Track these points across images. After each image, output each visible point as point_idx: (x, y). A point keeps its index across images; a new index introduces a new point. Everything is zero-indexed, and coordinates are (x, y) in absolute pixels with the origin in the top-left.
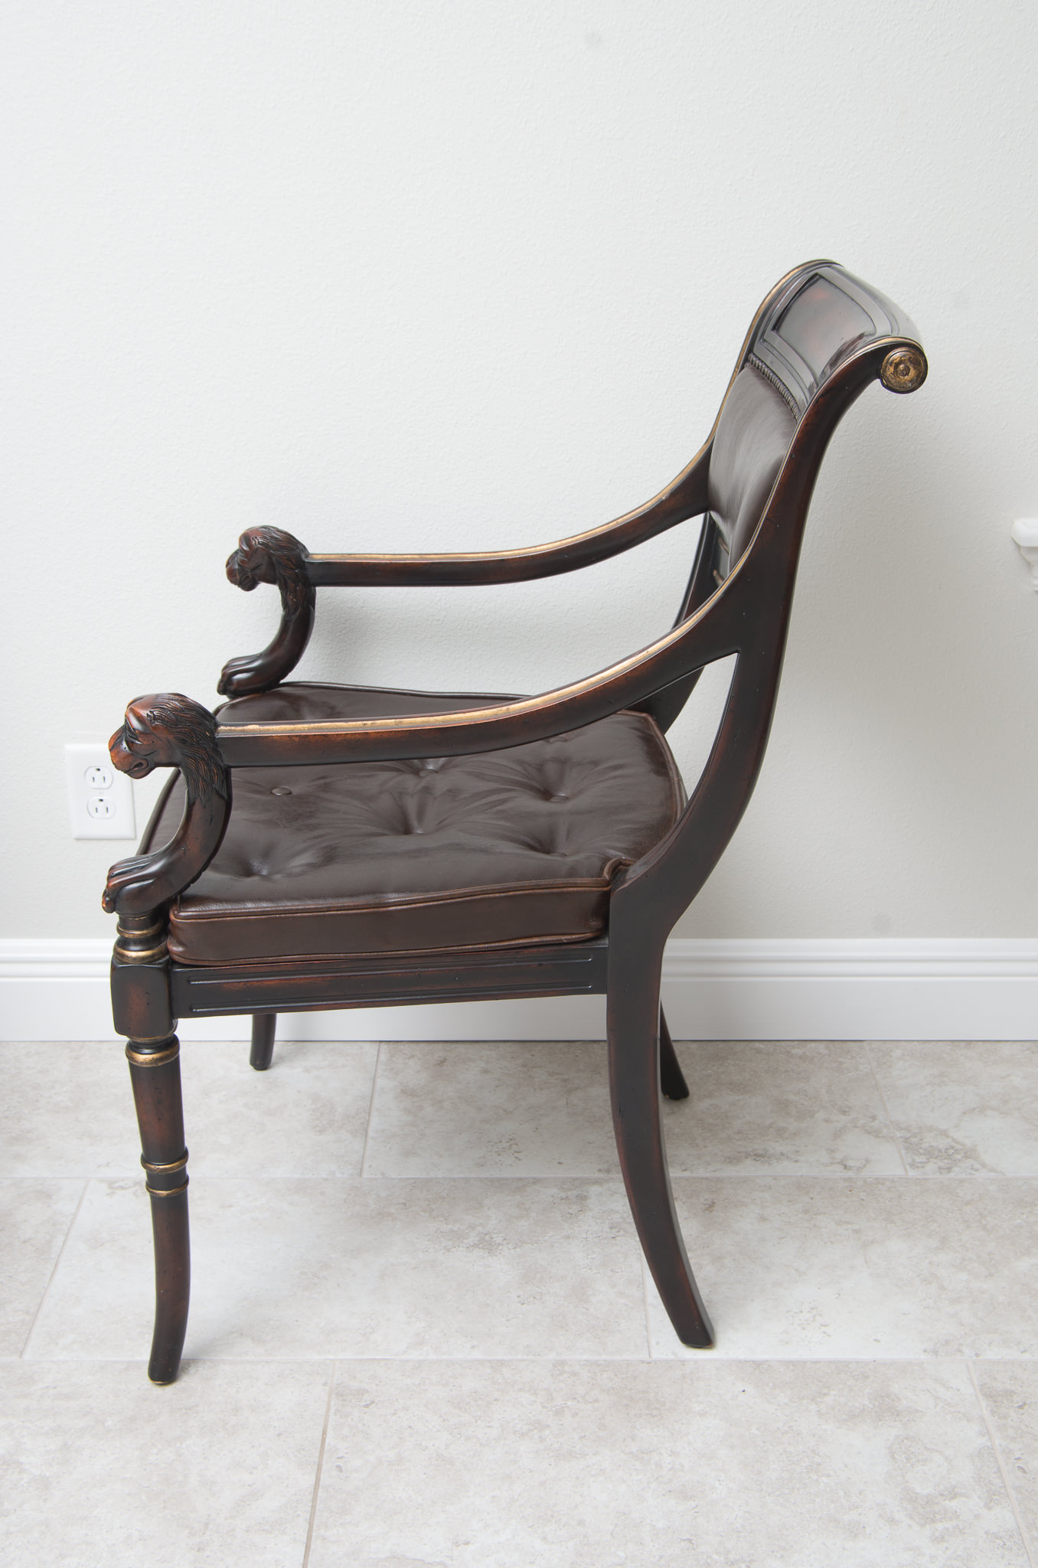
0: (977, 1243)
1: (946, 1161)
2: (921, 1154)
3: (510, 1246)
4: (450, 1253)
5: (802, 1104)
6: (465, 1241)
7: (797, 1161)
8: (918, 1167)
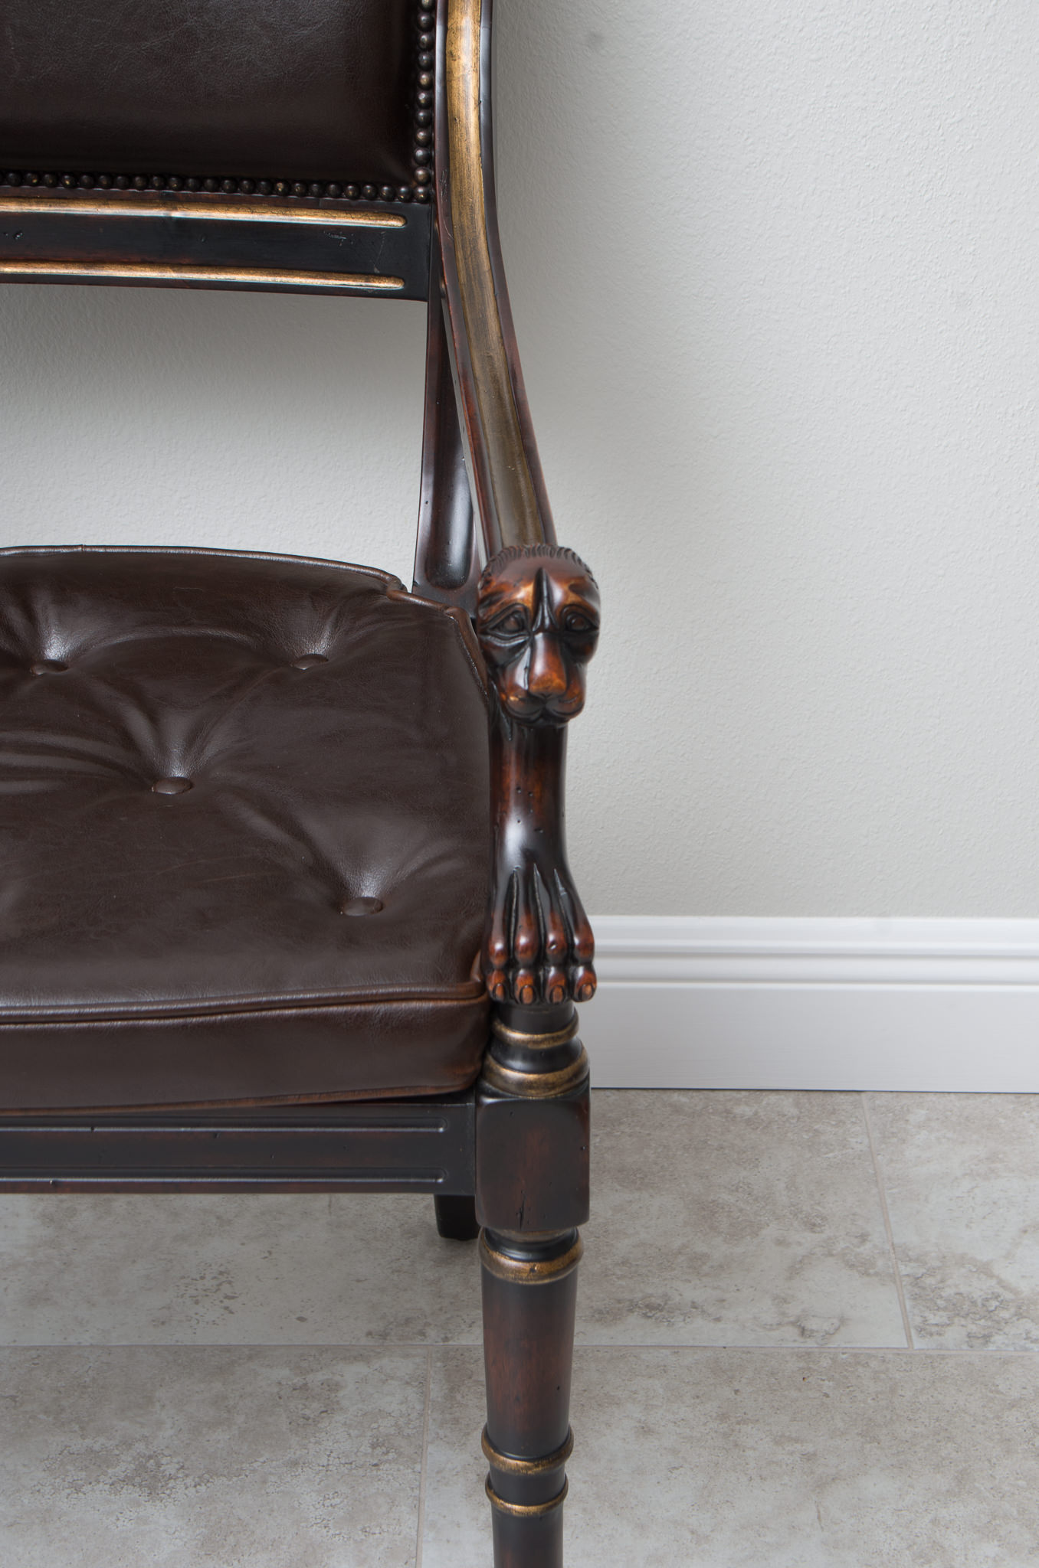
0: (1021, 1483)
1: (982, 1322)
2: (938, 1309)
3: (189, 1481)
4: (81, 1494)
5: (741, 1210)
6: (110, 1471)
7: (718, 1320)
8: (931, 1334)
